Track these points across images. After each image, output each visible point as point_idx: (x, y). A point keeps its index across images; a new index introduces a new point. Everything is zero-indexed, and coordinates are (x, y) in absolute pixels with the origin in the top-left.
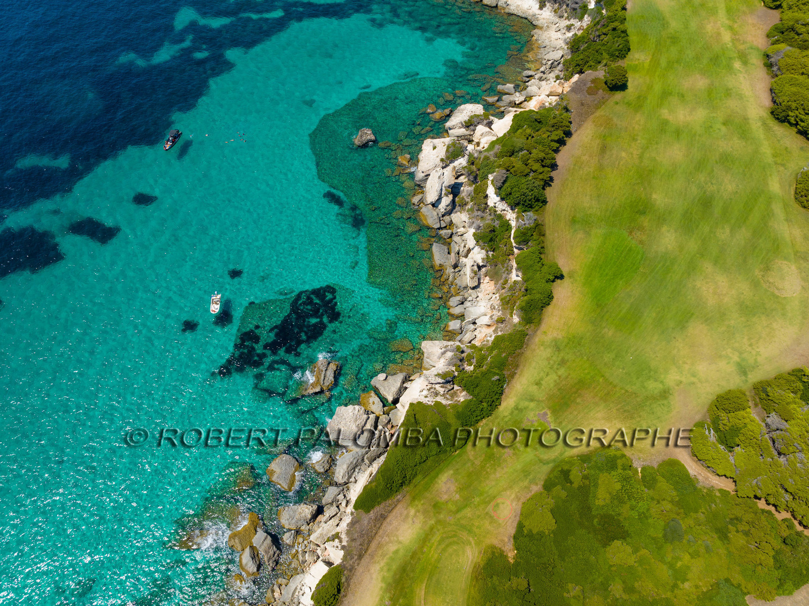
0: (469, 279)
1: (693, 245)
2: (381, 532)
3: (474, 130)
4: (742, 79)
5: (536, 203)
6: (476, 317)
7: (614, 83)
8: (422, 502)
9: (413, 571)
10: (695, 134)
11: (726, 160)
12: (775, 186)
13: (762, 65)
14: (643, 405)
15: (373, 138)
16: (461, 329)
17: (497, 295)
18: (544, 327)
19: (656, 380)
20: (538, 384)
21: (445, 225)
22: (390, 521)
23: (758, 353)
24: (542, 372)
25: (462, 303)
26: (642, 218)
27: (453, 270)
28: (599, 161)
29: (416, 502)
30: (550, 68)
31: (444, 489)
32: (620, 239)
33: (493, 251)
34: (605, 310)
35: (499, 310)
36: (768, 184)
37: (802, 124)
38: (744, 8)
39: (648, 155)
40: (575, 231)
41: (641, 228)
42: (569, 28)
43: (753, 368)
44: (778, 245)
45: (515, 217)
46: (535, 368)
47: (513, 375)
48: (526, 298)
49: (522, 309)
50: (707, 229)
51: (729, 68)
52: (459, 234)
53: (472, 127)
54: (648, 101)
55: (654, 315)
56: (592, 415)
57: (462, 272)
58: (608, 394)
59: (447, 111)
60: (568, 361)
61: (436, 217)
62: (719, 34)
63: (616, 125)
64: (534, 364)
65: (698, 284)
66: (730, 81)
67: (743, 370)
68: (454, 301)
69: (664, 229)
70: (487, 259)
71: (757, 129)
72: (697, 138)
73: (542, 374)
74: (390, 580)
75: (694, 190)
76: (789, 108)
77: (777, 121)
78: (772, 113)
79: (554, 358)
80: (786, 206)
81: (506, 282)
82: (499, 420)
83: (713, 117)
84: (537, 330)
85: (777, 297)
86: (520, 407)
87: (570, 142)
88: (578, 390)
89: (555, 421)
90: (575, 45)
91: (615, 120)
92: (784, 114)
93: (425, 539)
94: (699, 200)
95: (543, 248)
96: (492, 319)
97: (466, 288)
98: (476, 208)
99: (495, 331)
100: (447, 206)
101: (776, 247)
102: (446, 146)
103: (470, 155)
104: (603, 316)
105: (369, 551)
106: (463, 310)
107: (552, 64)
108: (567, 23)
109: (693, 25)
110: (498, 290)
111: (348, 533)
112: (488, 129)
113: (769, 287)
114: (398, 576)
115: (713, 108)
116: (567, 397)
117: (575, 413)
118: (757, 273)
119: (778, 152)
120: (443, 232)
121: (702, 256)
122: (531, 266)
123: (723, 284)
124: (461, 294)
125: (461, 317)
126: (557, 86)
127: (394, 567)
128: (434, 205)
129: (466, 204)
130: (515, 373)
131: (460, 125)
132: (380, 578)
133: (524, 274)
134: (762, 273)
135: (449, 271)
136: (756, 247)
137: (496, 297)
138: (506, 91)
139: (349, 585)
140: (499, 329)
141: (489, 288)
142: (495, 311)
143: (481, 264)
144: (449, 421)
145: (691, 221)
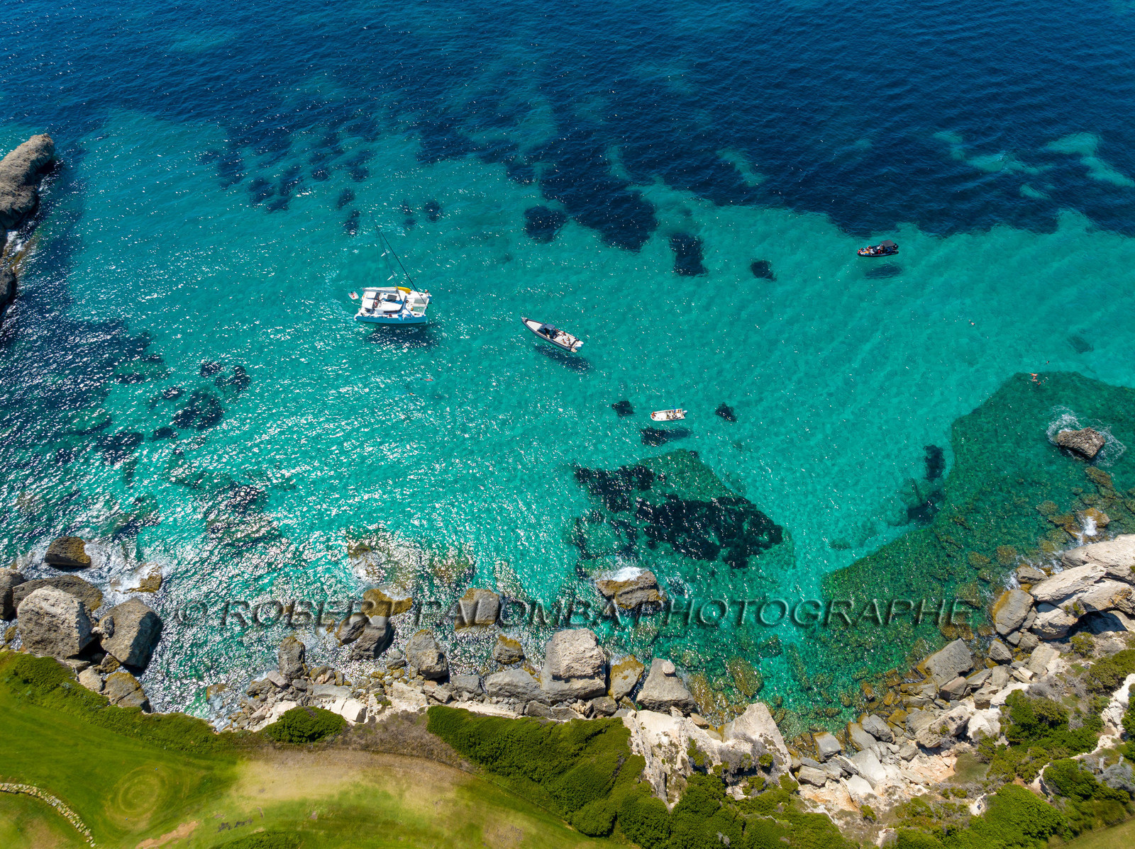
0: (929, 727)
2: (407, 761)
6: (861, 771)
8: (471, 804)
9: (367, 834)
15: (1091, 452)
16: (826, 757)
17: (925, 791)
21: (1015, 642)
22: (427, 768)
25: (878, 739)
27: (933, 695)
29: (467, 795)
31: (502, 831)
33: (1011, 743)
35: (890, 804)
45: (1106, 747)
48: (931, 838)
49: (901, 838)
52: (1015, 673)
57: (937, 710)
61: (1018, 620)
68: (874, 723)
70: (985, 740)
74: (345, 805)
81: (961, 794)
93: (417, 831)
96: (866, 799)
97: (913, 732)
98: (1089, 675)
99: (842, 814)
100: (1050, 624)
105: (376, 757)
106: (865, 746)
110: (936, 788)
111: (394, 716)
114: (354, 813)
120: (997, 644)
124: (896, 729)
125: (852, 748)
127: (364, 802)
128: (1038, 604)
129: (1083, 656)
132: (344, 788)
135: (928, 690)
137: (918, 790)
139: (324, 749)
140: (849, 818)
141: (938, 773)
142: (885, 797)
143: (970, 734)
144: (613, 791)
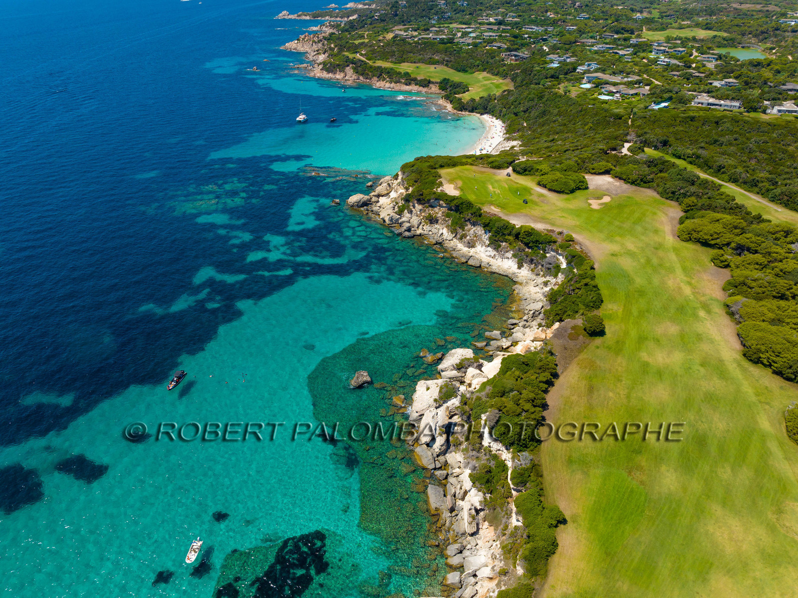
0: (466, 524)
1: (696, 486)
3: (465, 372)
4: (709, 326)
5: (531, 443)
6: (476, 568)
7: (592, 329)
10: (676, 375)
11: (710, 398)
12: (765, 424)
13: (725, 314)
15: (369, 379)
16: (460, 582)
17: (498, 543)
18: (551, 580)
21: (440, 466)
25: (461, 552)
26: (639, 458)
27: (450, 514)
28: (588, 401)
30: (532, 317)
32: (620, 480)
33: (491, 493)
34: (616, 559)
35: (501, 560)
36: (757, 422)
37: (776, 365)
38: (698, 268)
39: (635, 395)
40: (573, 471)
41: (639, 468)
42: (546, 284)
44: (784, 485)
45: (510, 457)
48: (528, 546)
49: (525, 558)
50: (707, 468)
51: (696, 316)
52: (455, 475)
53: (463, 370)
54: (627, 345)
55: (669, 565)
57: (459, 517)
59: (439, 355)
61: (431, 457)
62: (680, 288)
63: (600, 367)
65: (711, 529)
66: (699, 328)
68: (452, 549)
69: (664, 468)
70: (485, 502)
71: (734, 370)
72: (679, 378)
76: (759, 351)
77: (750, 363)
78: (744, 355)
80: (781, 444)
81: (506, 527)
83: (690, 359)
84: (544, 584)
87: (558, 383)
90: (552, 297)
91: (598, 362)
92: (755, 356)
94: (693, 439)
95: (542, 489)
96: (494, 571)
97: (464, 534)
98: (470, 447)
99: (498, 585)
100: (442, 446)
101: (783, 487)
102: (439, 387)
103: (463, 396)
104: (614, 567)
106: (462, 560)
107: (534, 313)
108: (544, 279)
109: (656, 281)
110: (498, 537)
112: (478, 371)
113: (788, 532)
115: (689, 351)
118: (770, 516)
119: (759, 391)
120: (438, 473)
121: (708, 497)
122: (531, 509)
123: (737, 528)
124: (459, 541)
125: (461, 568)
126: (540, 332)
128: (429, 445)
129: (460, 444)
131: (452, 368)
133: (524, 518)
134: (776, 516)
135: (446, 515)
136: (762, 488)
137: (497, 545)
138: (494, 337)
140: (502, 583)
141: (489, 534)
142: (496, 561)
143: (479, 508)
145: (689, 460)
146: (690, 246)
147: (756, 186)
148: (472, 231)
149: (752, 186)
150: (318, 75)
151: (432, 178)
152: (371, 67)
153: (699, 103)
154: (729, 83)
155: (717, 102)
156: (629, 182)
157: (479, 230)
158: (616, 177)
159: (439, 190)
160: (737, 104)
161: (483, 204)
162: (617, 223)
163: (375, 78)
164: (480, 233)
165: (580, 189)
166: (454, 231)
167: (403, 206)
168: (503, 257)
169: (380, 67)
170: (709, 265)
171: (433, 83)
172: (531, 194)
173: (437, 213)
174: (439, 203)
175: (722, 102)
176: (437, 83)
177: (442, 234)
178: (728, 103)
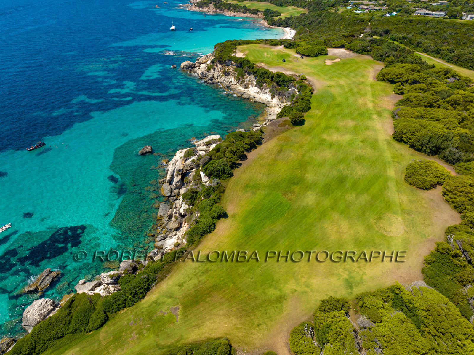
1: (327, 202)
3: (210, 147)
4: (377, 123)
7: (296, 122)
10: (342, 146)
11: (359, 159)
12: (391, 173)
13: (390, 117)
14: (260, 306)
15: (150, 150)
19: (276, 288)
20: (180, 285)
21: (174, 195)
23: (364, 274)
24: (187, 277)
25: (164, 239)
26: (295, 186)
27: (167, 219)
28: (275, 157)
32: (276, 198)
33: (193, 205)
34: (251, 238)
36: (387, 172)
37: (410, 141)
38: (383, 94)
39: (308, 155)
40: (246, 191)
41: (293, 192)
43: (359, 283)
44: (389, 205)
45: (208, 183)
46: (183, 274)
47: (162, 279)
48: (193, 227)
50: (339, 194)
51: (370, 118)
53: (209, 145)
54: (316, 131)
55: (287, 243)
56: (215, 311)
58: (234, 296)
60: (210, 270)
61: (169, 190)
62: (366, 104)
63: (292, 140)
64: (183, 271)
65: (326, 225)
66: (370, 123)
67: (349, 284)
68: (160, 237)
69: (309, 193)
71: (383, 145)
72: (343, 148)
73: (187, 278)
75: (335, 173)
76: (402, 133)
77: (396, 142)
78: (394, 138)
79: (201, 268)
80: (397, 183)
82: (137, 310)
83: (355, 139)
85: (385, 236)
86: (159, 302)
87: (259, 148)
88: (211, 292)
89: (183, 314)
91: (292, 138)
92: (399, 136)
94: (337, 178)
95: (219, 199)
96: (175, 245)
98: (194, 183)
100: (177, 182)
101: (388, 206)
103: (200, 156)
104: (248, 242)
106: (163, 243)
108: (285, 104)
109: (351, 100)
113: (380, 230)
115: (356, 135)
116: (199, 297)
117: (202, 309)
118: (372, 221)
119: (396, 156)
120: (171, 198)
121: (332, 209)
123: (345, 226)
125: (162, 248)
128: (170, 182)
129: (190, 183)
130: (166, 277)
134: (375, 221)
135: (165, 219)
136: (373, 205)
142: (178, 240)
143: (183, 214)
144: (96, 307)
145: (329, 189)
146: (383, 84)
147: (439, 53)
148: (248, 78)
149: (437, 54)
150: (193, 9)
151: (231, 49)
152: (224, 4)
153: (419, 13)
154: (442, 3)
155: (430, 12)
156: (355, 52)
157: (252, 77)
158: (348, 49)
159: (232, 55)
160: (443, 13)
161: (256, 62)
162: (339, 72)
163: (226, 10)
164: (252, 79)
165: (322, 55)
166: (237, 79)
167: (211, 66)
168: (264, 93)
169: (230, 4)
170: (391, 93)
171: (260, 12)
172: (289, 57)
173: (230, 69)
174: (231, 63)
175: (434, 13)
176: (262, 12)
177: (231, 81)
178: (438, 13)
